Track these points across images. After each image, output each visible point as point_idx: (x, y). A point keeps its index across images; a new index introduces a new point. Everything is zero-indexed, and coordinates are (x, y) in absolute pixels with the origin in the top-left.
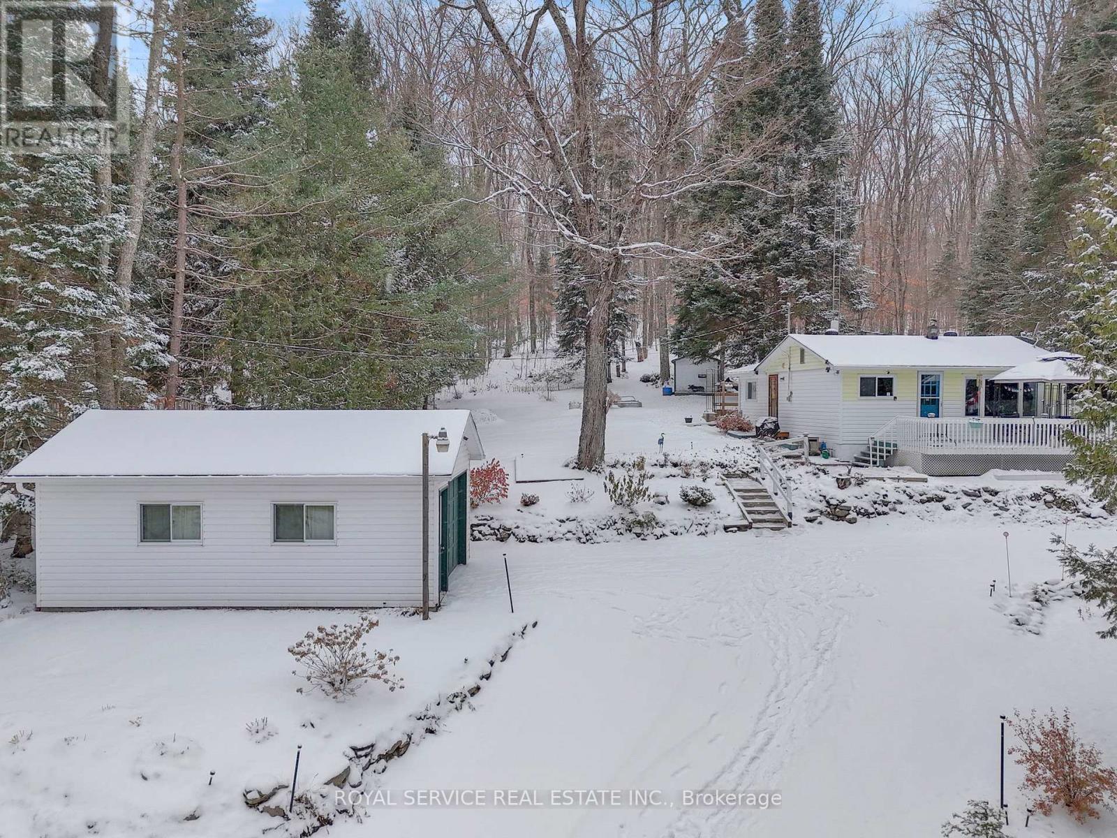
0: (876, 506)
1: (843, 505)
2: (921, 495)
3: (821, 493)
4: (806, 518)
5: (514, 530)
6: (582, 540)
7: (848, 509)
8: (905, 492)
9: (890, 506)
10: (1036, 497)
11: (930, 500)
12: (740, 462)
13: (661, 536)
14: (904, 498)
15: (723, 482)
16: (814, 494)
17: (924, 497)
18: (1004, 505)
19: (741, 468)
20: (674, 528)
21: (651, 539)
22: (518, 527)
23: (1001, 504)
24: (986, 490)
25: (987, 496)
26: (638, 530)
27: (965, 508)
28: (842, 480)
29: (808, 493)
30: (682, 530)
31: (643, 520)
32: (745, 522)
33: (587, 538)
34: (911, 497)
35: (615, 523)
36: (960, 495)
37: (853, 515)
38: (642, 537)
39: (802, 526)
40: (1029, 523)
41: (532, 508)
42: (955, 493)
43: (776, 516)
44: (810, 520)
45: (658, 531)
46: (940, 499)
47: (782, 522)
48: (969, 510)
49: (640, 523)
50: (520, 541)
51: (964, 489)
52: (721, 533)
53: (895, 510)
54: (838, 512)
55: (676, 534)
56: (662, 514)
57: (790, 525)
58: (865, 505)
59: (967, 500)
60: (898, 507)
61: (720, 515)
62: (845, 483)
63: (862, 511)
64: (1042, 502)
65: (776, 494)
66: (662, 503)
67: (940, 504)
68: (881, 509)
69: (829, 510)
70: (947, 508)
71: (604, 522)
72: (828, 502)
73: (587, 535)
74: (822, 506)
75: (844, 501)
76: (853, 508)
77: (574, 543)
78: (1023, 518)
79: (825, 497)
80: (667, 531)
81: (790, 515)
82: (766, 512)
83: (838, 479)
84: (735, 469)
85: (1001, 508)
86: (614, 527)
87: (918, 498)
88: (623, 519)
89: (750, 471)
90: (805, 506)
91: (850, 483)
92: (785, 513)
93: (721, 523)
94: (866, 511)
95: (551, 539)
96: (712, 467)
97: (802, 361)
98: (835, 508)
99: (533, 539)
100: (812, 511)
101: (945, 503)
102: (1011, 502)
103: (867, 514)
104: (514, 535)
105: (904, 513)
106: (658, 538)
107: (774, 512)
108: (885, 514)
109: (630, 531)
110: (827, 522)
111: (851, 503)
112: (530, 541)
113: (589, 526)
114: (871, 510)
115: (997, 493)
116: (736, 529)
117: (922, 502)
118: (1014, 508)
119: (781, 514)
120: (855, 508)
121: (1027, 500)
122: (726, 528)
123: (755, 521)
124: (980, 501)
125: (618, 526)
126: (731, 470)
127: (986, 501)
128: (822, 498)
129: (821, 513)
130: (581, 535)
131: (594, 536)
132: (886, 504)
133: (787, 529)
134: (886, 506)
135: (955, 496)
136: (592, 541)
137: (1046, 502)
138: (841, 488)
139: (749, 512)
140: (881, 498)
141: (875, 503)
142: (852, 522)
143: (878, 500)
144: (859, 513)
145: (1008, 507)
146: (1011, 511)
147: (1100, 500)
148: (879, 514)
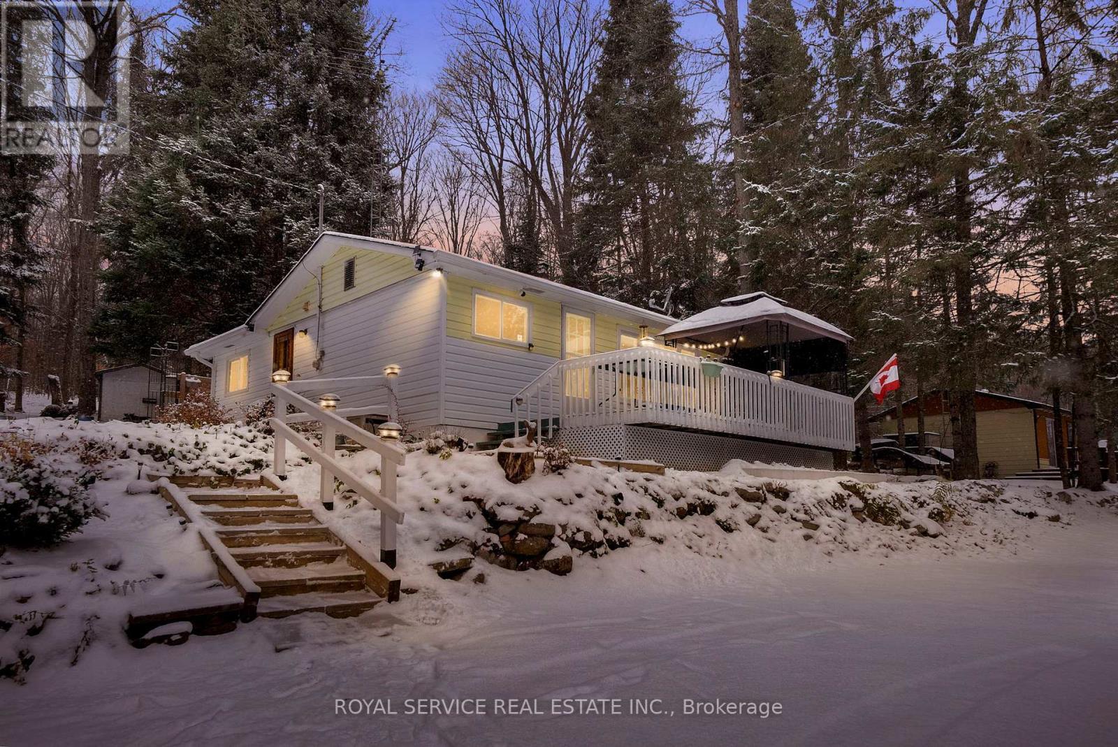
0: (604, 523)
1: (535, 520)
2: (677, 499)
3: (467, 492)
4: (436, 566)
7: (547, 533)
8: (646, 490)
9: (631, 523)
10: (840, 501)
11: (692, 509)
14: (651, 506)
16: (446, 499)
17: (683, 503)
18: (806, 518)
19: (213, 461)
23: (802, 516)
24: (771, 489)
25: (773, 501)
27: (753, 524)
28: (517, 456)
29: (428, 497)
32: (229, 597)
34: (660, 503)
36: (734, 497)
37: (561, 550)
39: (432, 594)
40: (862, 551)
42: (725, 494)
43: (340, 568)
44: (451, 573)
46: (708, 509)
47: (367, 587)
48: (764, 530)
51: (737, 485)
53: (642, 535)
54: (521, 545)
57: (393, 592)
58: (580, 519)
59: (751, 508)
60: (646, 525)
62: (522, 467)
63: (580, 537)
64: (851, 508)
65: (329, 506)
67: (709, 519)
68: (616, 531)
69: (495, 539)
70: (727, 528)
72: (490, 516)
74: (474, 529)
75: (536, 511)
76: (559, 531)
78: (849, 541)
79: (479, 502)
81: (389, 558)
82: (302, 559)
83: (502, 456)
84: (198, 463)
85: (807, 524)
87: (671, 505)
89: (241, 468)
90: (425, 532)
91: (533, 469)
92: (371, 552)
93: (115, 609)
94: (587, 535)
96: (124, 456)
97: (349, 284)
98: (513, 534)
100: (447, 545)
101: (719, 515)
102: (815, 511)
103: (589, 546)
105: (660, 542)
107: (330, 557)
108: (624, 544)
110: (499, 577)
111: (552, 515)
114: (597, 536)
115: (787, 494)
116: (186, 626)
117: (682, 514)
119: (358, 561)
120: (564, 528)
121: (831, 508)
122: (137, 629)
123: (270, 589)
124: (768, 510)
126: (184, 466)
127: (779, 510)
128: (472, 506)
129: (474, 548)
132: (621, 517)
133: (383, 608)
134: (622, 522)
135: (728, 500)
137: (855, 511)
138: (514, 477)
139: (246, 562)
140: (611, 503)
141: (600, 515)
142: (562, 568)
143: (605, 508)
144: (573, 543)
145: (816, 521)
146: (824, 528)
147: (921, 505)
148: (613, 545)
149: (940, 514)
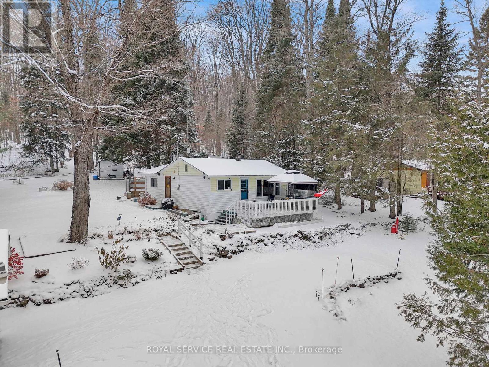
0: (239, 248)
1: (225, 250)
2: (255, 240)
3: (214, 244)
4: (209, 259)
5: (31, 297)
6: (84, 296)
7: (228, 251)
8: (249, 239)
9: (244, 247)
10: (296, 236)
11: (259, 242)
12: (165, 227)
13: (136, 283)
14: (249, 242)
15: (160, 241)
16: (211, 245)
17: (257, 241)
18: (286, 241)
19: (165, 231)
20: (142, 277)
21: (130, 287)
22: (34, 295)
23: (285, 241)
24: (279, 234)
25: (279, 237)
26: (121, 282)
27: (272, 244)
28: (223, 236)
29: (207, 244)
30: (147, 277)
31: (124, 275)
32: (180, 267)
33: (88, 294)
34: (252, 241)
35: (106, 280)
36: (269, 238)
37: (230, 254)
38: (124, 286)
39: (208, 264)
40: (296, 248)
41: (44, 279)
42: (267, 237)
43: (194, 260)
44: (211, 260)
45: (134, 281)
46: (263, 241)
47: (198, 263)
48: (274, 245)
49: (122, 278)
50: (38, 305)
51: (271, 235)
52: (169, 275)
53: (246, 249)
54: (223, 254)
55: (144, 280)
56: (134, 269)
57: (203, 264)
58: (235, 248)
59: (272, 240)
60: (247, 247)
61: (166, 264)
62: (224, 238)
63: (234, 251)
64: (298, 237)
65: (190, 246)
66: (133, 262)
67: (262, 243)
68: (241, 249)
69: (219, 253)
70: (266, 245)
71: (99, 281)
72: (218, 249)
73: (88, 292)
74: (215, 251)
75: (226, 248)
76: (230, 251)
77: (79, 299)
78: (294, 246)
79: (216, 246)
80: (139, 280)
81: (201, 258)
82: (188, 258)
83: (220, 236)
84: (163, 231)
85: (285, 242)
86: (106, 283)
87: (254, 241)
88: (111, 277)
89: (170, 232)
90: (207, 252)
91: (226, 238)
93: (168, 269)
95: (62, 299)
96: (150, 232)
97: (186, 170)
98: (222, 252)
99: (47, 302)
100: (210, 254)
101: (265, 242)
102: (288, 239)
103: (235, 253)
104: (32, 300)
105: (250, 250)
106: (134, 285)
107: (192, 257)
108: (242, 251)
109: (116, 283)
110: (219, 259)
111: (228, 248)
112: (45, 303)
113: (88, 285)
114: (237, 250)
115: (282, 235)
116: (177, 271)
117: (256, 243)
118: (289, 241)
119: (197, 258)
120: (231, 250)
121: (293, 237)
122: (171, 272)
123: (185, 264)
124: (277, 240)
125: (108, 282)
126: (161, 232)
127: (279, 240)
128: (215, 247)
129: (215, 254)
130: (83, 292)
131: (93, 292)
132: (242, 246)
133: (201, 267)
134: (243, 247)
135: (268, 238)
136: (92, 295)
137: (299, 237)
138: (223, 240)
139: (181, 259)
140: (240, 244)
141: (238, 246)
142: (230, 258)
143: (239, 245)
144: (232, 253)
145: (288, 242)
146: (289, 243)
147: (317, 235)
148: (240, 252)
149: (321, 237)
